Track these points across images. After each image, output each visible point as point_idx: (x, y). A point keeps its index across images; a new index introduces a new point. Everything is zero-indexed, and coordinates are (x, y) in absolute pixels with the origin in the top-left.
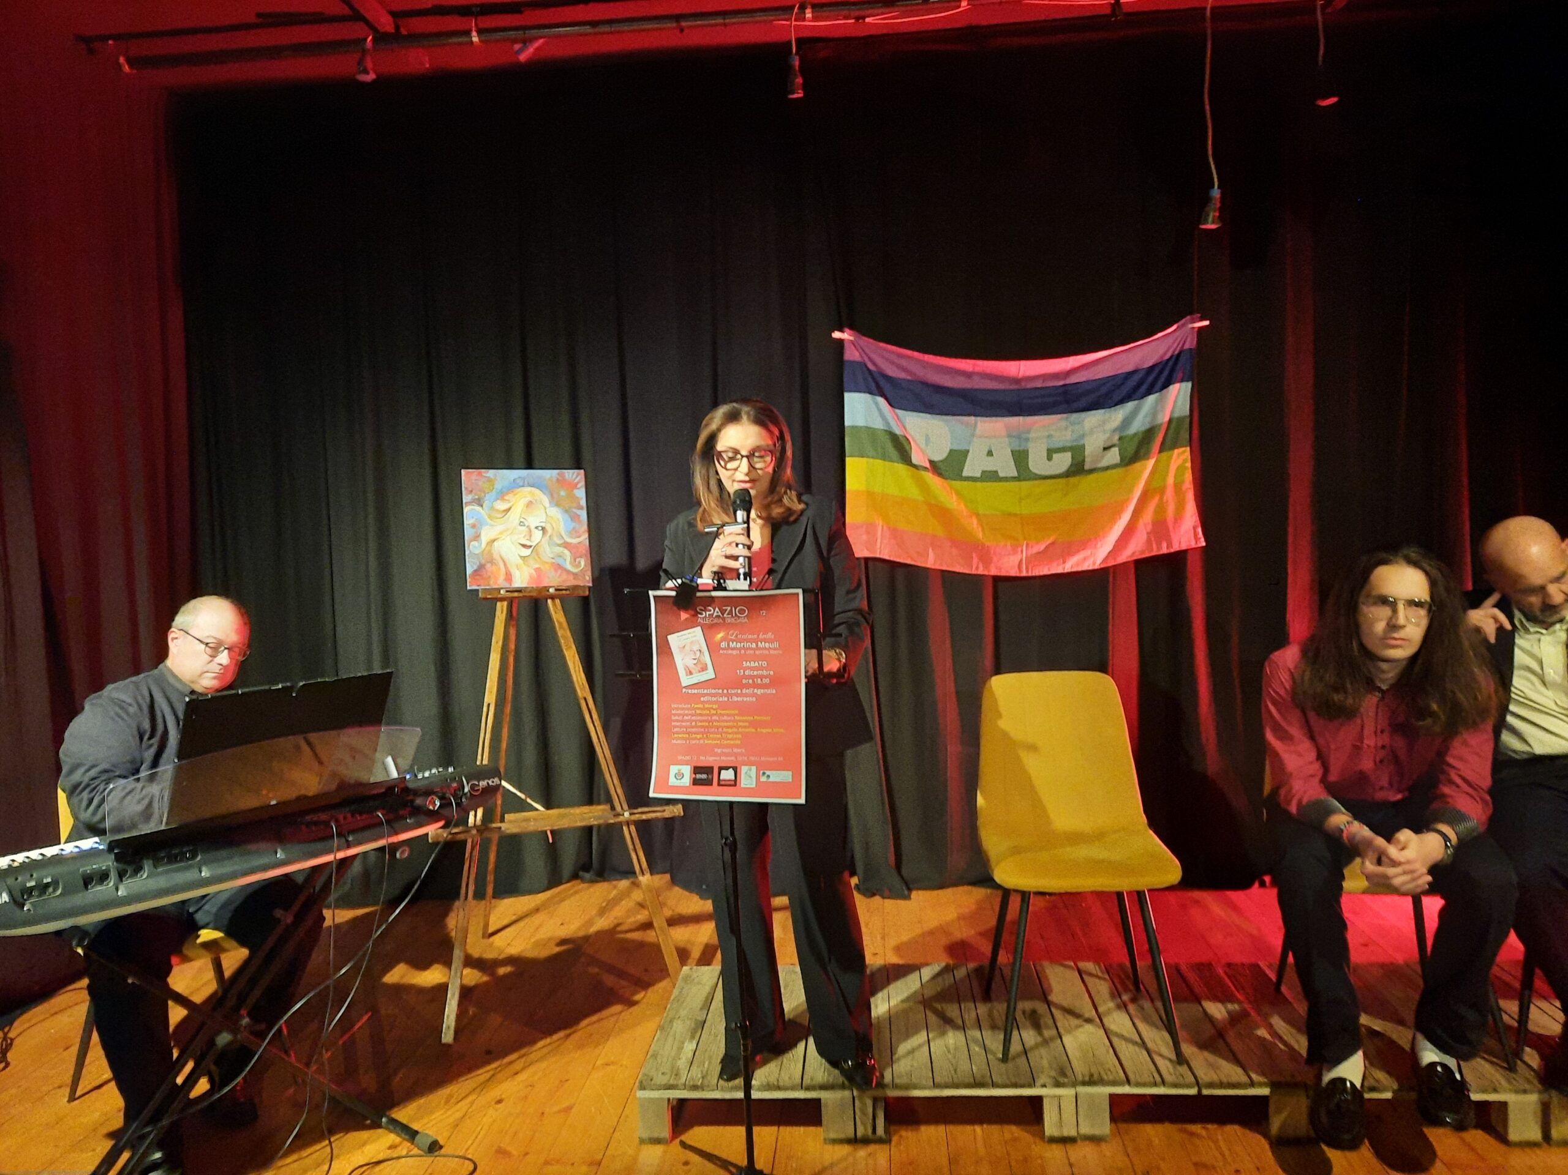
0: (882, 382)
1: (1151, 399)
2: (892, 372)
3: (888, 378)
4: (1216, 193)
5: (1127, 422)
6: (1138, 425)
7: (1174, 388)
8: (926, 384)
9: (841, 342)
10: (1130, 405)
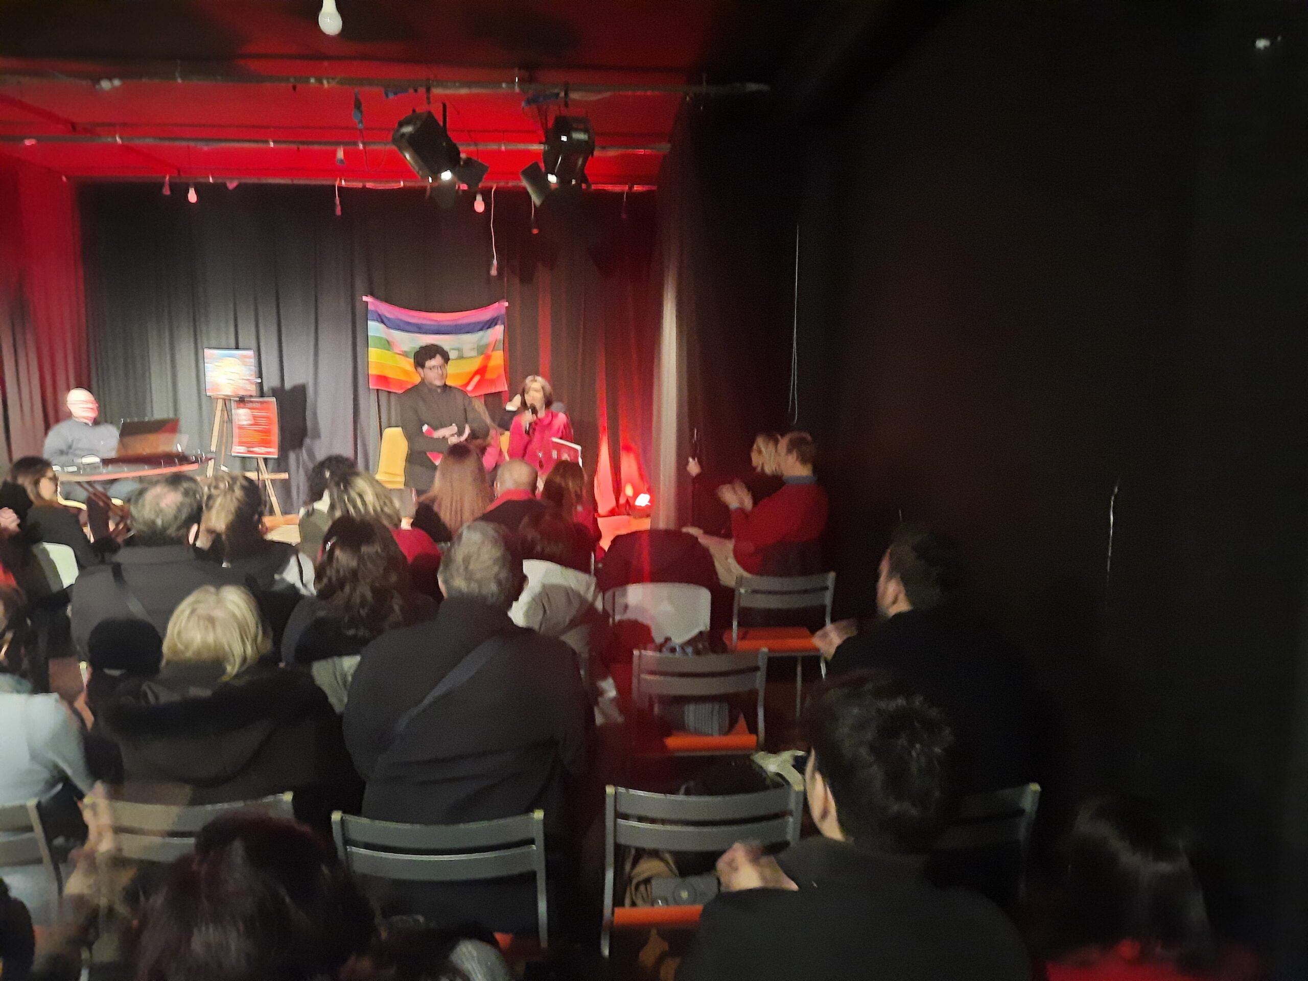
0: (385, 319)
1: (490, 331)
2: (388, 315)
3: (386, 317)
4: (495, 262)
5: (481, 338)
6: (483, 342)
7: (498, 327)
8: (401, 320)
9: (367, 302)
10: (481, 333)
